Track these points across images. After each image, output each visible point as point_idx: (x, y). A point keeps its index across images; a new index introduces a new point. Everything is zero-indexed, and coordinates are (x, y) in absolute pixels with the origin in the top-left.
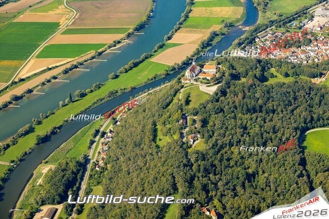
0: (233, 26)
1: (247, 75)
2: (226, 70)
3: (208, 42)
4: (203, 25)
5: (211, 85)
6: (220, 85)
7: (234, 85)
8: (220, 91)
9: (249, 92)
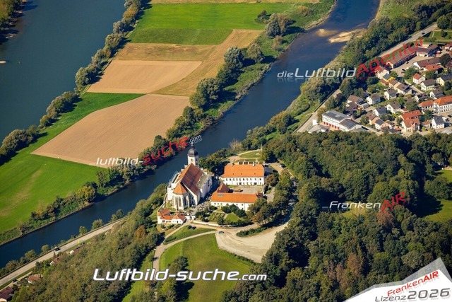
0: (298, 30)
1: (369, 191)
2: (300, 177)
3: (222, 85)
4: (198, 31)
5: (253, 231)
6: (281, 228)
7: (330, 226)
8: (287, 249)
9: (382, 250)
